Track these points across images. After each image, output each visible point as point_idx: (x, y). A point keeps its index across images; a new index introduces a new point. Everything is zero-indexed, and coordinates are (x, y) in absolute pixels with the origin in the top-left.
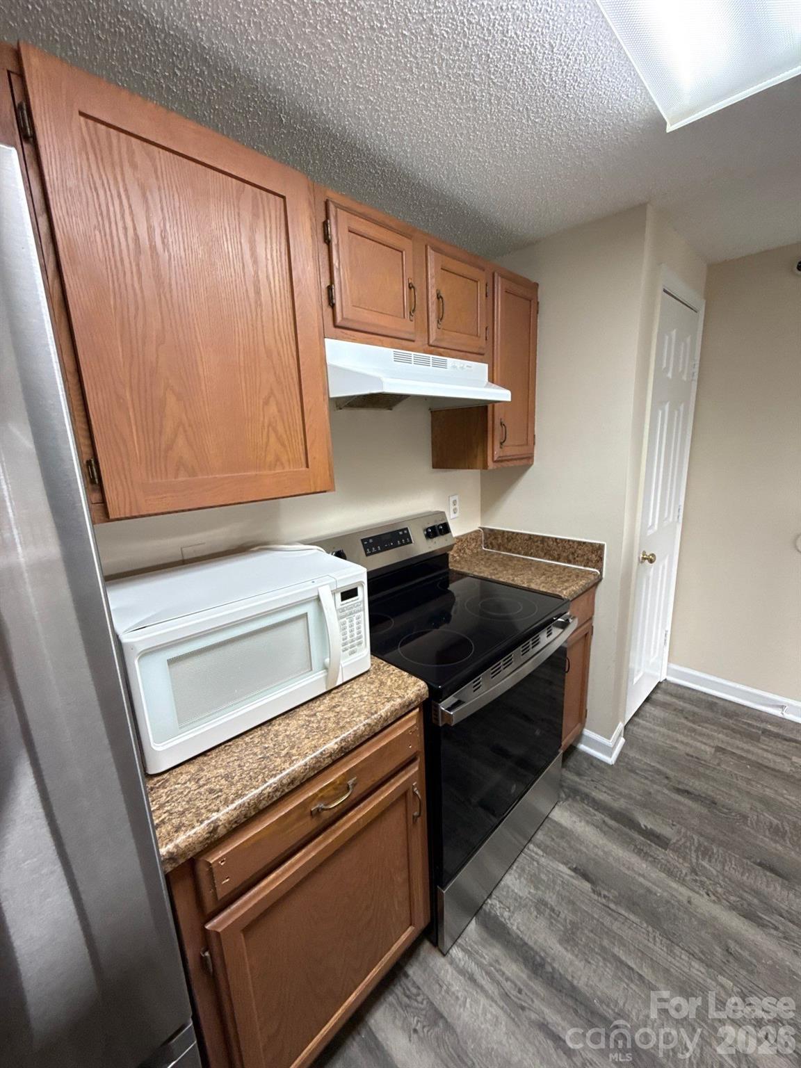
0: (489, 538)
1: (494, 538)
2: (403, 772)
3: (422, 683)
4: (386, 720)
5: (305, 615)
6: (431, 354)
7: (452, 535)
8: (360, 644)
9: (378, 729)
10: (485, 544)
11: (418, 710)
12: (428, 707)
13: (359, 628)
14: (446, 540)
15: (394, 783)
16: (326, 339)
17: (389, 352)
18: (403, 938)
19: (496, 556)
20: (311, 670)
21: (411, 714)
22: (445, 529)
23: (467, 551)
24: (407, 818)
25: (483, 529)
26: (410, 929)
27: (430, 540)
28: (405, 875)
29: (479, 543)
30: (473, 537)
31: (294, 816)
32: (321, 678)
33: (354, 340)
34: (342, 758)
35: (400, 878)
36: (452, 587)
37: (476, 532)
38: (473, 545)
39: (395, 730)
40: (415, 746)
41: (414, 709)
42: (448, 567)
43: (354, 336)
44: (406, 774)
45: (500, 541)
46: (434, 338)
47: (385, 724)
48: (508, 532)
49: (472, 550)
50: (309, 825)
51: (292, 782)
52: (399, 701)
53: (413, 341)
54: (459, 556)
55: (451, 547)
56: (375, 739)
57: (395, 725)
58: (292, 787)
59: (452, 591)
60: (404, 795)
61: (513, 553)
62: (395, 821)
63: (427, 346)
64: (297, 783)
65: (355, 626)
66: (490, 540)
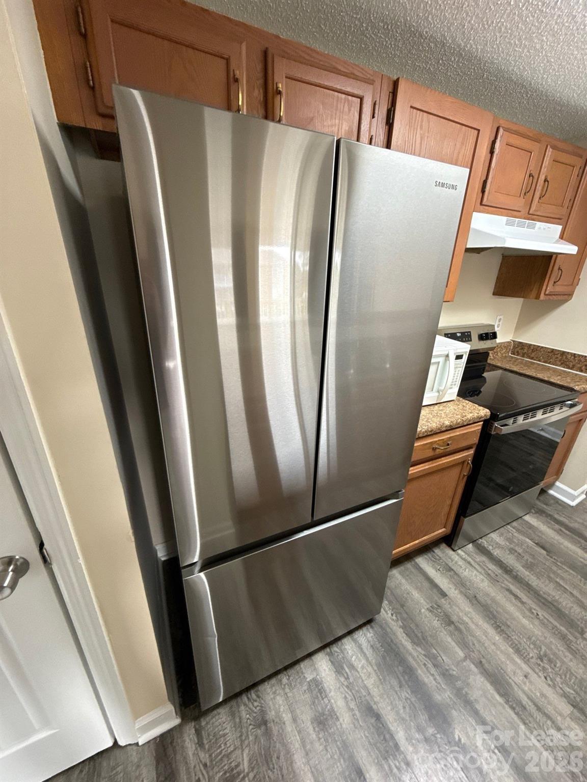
0: (517, 348)
1: (520, 349)
2: (466, 451)
3: (488, 411)
4: (470, 421)
5: (439, 363)
6: (528, 219)
7: (496, 341)
8: (455, 385)
9: (465, 424)
10: (512, 352)
11: (482, 423)
12: (487, 423)
13: (457, 376)
14: (492, 343)
15: (462, 454)
16: (474, 213)
17: (504, 219)
18: (440, 531)
19: (520, 360)
20: (432, 391)
21: (479, 423)
22: (494, 336)
23: (499, 354)
24: (460, 474)
25: (514, 341)
26: (444, 529)
27: (482, 342)
28: (450, 502)
29: (508, 350)
30: (506, 345)
31: (428, 446)
32: (434, 396)
33: (488, 213)
34: (449, 430)
35: (449, 502)
36: (485, 375)
37: (508, 342)
38: (504, 351)
39: (471, 428)
40: (475, 440)
41: (481, 421)
42: (487, 361)
43: (488, 210)
44: (467, 452)
45: (525, 351)
46: (534, 209)
47: (468, 423)
48: (534, 345)
49: (502, 354)
50: (430, 453)
51: (431, 431)
52: (476, 414)
53: (520, 211)
54: (493, 356)
55: (492, 349)
56: (462, 428)
57: (473, 425)
58: (430, 433)
59: (485, 377)
60: (463, 463)
61: (534, 360)
62: (455, 472)
63: (527, 214)
64: (432, 433)
65: (456, 375)
66: (517, 349)
